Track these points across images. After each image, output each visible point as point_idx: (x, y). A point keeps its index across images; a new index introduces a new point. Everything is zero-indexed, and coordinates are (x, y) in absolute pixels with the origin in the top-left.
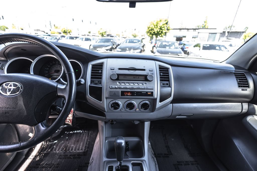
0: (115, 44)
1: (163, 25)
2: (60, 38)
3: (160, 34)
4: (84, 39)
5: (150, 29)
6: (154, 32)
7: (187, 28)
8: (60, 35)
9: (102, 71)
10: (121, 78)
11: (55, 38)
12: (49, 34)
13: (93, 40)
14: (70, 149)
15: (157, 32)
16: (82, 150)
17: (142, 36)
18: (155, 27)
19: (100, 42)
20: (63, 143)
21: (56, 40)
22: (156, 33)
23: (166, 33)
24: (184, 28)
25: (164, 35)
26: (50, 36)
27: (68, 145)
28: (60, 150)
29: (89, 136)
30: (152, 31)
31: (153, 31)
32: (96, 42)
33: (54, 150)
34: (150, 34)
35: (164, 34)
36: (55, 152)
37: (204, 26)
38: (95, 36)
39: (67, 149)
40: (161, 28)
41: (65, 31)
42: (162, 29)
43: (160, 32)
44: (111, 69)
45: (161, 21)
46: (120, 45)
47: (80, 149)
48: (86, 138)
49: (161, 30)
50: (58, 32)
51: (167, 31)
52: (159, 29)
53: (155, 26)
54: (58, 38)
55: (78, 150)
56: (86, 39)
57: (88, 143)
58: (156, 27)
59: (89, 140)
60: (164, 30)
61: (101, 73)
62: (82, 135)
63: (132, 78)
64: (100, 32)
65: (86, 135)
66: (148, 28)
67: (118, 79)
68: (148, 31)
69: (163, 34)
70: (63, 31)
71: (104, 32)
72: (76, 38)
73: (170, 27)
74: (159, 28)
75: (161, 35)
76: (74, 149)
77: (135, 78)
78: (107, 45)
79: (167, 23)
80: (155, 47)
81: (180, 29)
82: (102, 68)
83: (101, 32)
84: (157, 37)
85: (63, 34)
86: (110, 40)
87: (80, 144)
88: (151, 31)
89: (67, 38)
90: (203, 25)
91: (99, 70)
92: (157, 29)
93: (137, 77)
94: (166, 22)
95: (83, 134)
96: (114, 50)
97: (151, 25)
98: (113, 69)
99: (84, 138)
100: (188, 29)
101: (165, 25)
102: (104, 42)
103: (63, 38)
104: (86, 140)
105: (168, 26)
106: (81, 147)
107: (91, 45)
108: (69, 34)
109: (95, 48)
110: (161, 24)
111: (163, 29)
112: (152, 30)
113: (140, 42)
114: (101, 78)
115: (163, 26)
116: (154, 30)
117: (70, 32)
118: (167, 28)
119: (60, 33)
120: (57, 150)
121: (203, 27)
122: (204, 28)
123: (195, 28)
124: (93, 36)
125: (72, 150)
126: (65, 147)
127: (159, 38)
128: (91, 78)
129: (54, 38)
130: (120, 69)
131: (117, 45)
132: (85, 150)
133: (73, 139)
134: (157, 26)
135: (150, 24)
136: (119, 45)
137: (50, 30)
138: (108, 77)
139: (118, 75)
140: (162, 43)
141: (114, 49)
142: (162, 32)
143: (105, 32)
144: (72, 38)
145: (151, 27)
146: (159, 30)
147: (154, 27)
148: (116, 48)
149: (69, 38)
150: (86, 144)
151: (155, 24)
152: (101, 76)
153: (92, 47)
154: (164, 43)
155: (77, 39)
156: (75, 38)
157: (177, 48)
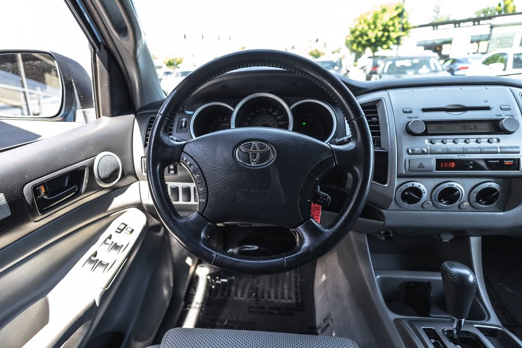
1: (392, 19)
3: (385, 43)
5: (357, 33)
6: (369, 40)
7: (451, 19)
15: (376, 38)
18: (370, 28)
22: (373, 40)
23: (398, 38)
24: (444, 19)
25: (394, 44)
30: (362, 38)
31: (365, 38)
34: (358, 46)
35: (395, 41)
37: (502, 7)
40: (387, 28)
42: (388, 31)
43: (384, 39)
45: (384, 11)
49: (386, 34)
51: (401, 33)
52: (379, 31)
53: (369, 25)
58: (372, 27)
60: (393, 31)
66: (353, 32)
68: (352, 38)
69: (392, 41)
73: (409, 22)
74: (381, 28)
75: (385, 46)
79: (400, 15)
80: (376, 73)
81: (435, 25)
84: (375, 50)
88: (360, 39)
90: (500, 5)
92: (376, 31)
94: (399, 11)
97: (360, 23)
98: (410, 112)
100: (457, 23)
101: (396, 21)
105: (404, 21)
110: (385, 19)
111: (391, 28)
112: (362, 34)
115: (391, 23)
116: (367, 35)
118: (400, 26)
121: (500, 12)
122: (503, 13)
123: (475, 16)
127: (381, 52)
134: (374, 23)
135: (357, 22)
140: (394, 64)
142: (388, 38)
145: (360, 28)
146: (380, 34)
147: (366, 28)
151: (371, 21)
154: (398, 64)
157: (436, 71)
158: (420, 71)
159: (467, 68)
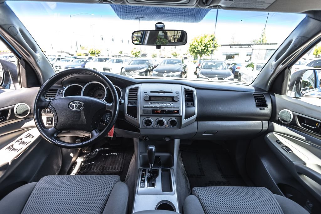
0: (150, 66)
1: (209, 41)
2: (88, 61)
3: (205, 52)
4: (115, 61)
5: (193, 46)
6: (198, 51)
7: (239, 43)
8: (87, 57)
9: (137, 93)
10: (152, 99)
11: (82, 61)
12: (75, 56)
13: (125, 61)
14: (107, 169)
15: (202, 50)
16: (117, 170)
17: (184, 55)
18: (199, 45)
19: (134, 64)
20: (99, 164)
21: (83, 63)
22: (200, 51)
23: (212, 51)
24: (236, 44)
25: (210, 53)
26: (75, 58)
27: (105, 165)
28: (98, 169)
29: (124, 158)
30: (195, 49)
31: (197, 49)
32: (129, 64)
33: (92, 169)
34: (193, 53)
35: (211, 52)
36: (93, 171)
37: (261, 40)
38: (127, 56)
39: (104, 169)
40: (207, 45)
41: (93, 51)
42: (207, 47)
43: (205, 51)
44: (145, 92)
45: (206, 37)
46: (157, 66)
47: (116, 169)
48: (122, 160)
49: (206, 48)
50: (84, 53)
51: (213, 49)
52: (203, 46)
53: (198, 43)
54: (85, 60)
55: (114, 170)
56: (117, 60)
57: (123, 164)
58: (200, 44)
59: (124, 162)
60: (210, 47)
61: (137, 95)
62: (117, 157)
63: (161, 99)
64: (133, 53)
65: (121, 157)
66: (191, 46)
67: (150, 100)
68: (191, 49)
69: (209, 52)
70: (91, 52)
71: (138, 52)
72: (106, 59)
73: (217, 43)
74: (204, 45)
75: (206, 54)
76: (110, 169)
77: (163, 99)
78: (142, 67)
79: (213, 40)
80: (199, 68)
81: (231, 46)
82: (137, 92)
83: (135, 52)
84: (201, 56)
85: (90, 56)
86: (145, 61)
87: (116, 165)
88: (194, 49)
89: (96, 60)
90: (260, 39)
91: (134, 93)
92: (202, 46)
93: (166, 98)
95: (119, 156)
96: (149, 73)
97: (195, 41)
98: (146, 92)
99: (119, 160)
100: (241, 45)
101: (211, 42)
102: (138, 64)
103: (91, 60)
104: (121, 162)
105: (214, 43)
106: (117, 167)
107: (123, 68)
108: (97, 55)
109: (128, 70)
110: (205, 41)
111: (209, 46)
113: (180, 62)
114: (136, 100)
115: (208, 43)
116: (198, 48)
117: (99, 53)
118: (213, 45)
119: (87, 55)
120: (95, 170)
121: (260, 42)
122: (262, 43)
123: (250, 43)
124: (125, 56)
125: (108, 170)
126: (102, 167)
127: (204, 56)
128: (129, 100)
129: (80, 60)
130: (151, 92)
131: (153, 67)
132: (120, 170)
133: (110, 160)
134: (201, 42)
135: (193, 41)
136: (155, 67)
137: (76, 52)
138: (142, 98)
139: (150, 97)
140: (207, 64)
141: (150, 71)
142: (207, 50)
143: (140, 52)
144: (101, 60)
145: (194, 44)
146: (203, 48)
147: (197, 44)
148: (152, 70)
149: (97, 59)
150: (122, 165)
151: (199, 41)
152: (136, 98)
153: (124, 70)
154: (209, 64)
155: (107, 61)
156: (104, 61)
157: (225, 69)
158: (218, 68)
159: (240, 68)
